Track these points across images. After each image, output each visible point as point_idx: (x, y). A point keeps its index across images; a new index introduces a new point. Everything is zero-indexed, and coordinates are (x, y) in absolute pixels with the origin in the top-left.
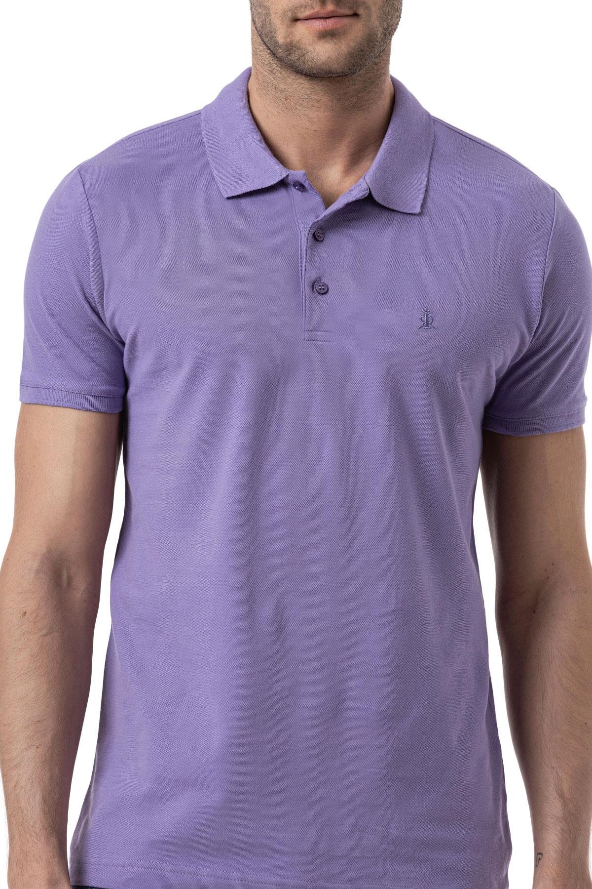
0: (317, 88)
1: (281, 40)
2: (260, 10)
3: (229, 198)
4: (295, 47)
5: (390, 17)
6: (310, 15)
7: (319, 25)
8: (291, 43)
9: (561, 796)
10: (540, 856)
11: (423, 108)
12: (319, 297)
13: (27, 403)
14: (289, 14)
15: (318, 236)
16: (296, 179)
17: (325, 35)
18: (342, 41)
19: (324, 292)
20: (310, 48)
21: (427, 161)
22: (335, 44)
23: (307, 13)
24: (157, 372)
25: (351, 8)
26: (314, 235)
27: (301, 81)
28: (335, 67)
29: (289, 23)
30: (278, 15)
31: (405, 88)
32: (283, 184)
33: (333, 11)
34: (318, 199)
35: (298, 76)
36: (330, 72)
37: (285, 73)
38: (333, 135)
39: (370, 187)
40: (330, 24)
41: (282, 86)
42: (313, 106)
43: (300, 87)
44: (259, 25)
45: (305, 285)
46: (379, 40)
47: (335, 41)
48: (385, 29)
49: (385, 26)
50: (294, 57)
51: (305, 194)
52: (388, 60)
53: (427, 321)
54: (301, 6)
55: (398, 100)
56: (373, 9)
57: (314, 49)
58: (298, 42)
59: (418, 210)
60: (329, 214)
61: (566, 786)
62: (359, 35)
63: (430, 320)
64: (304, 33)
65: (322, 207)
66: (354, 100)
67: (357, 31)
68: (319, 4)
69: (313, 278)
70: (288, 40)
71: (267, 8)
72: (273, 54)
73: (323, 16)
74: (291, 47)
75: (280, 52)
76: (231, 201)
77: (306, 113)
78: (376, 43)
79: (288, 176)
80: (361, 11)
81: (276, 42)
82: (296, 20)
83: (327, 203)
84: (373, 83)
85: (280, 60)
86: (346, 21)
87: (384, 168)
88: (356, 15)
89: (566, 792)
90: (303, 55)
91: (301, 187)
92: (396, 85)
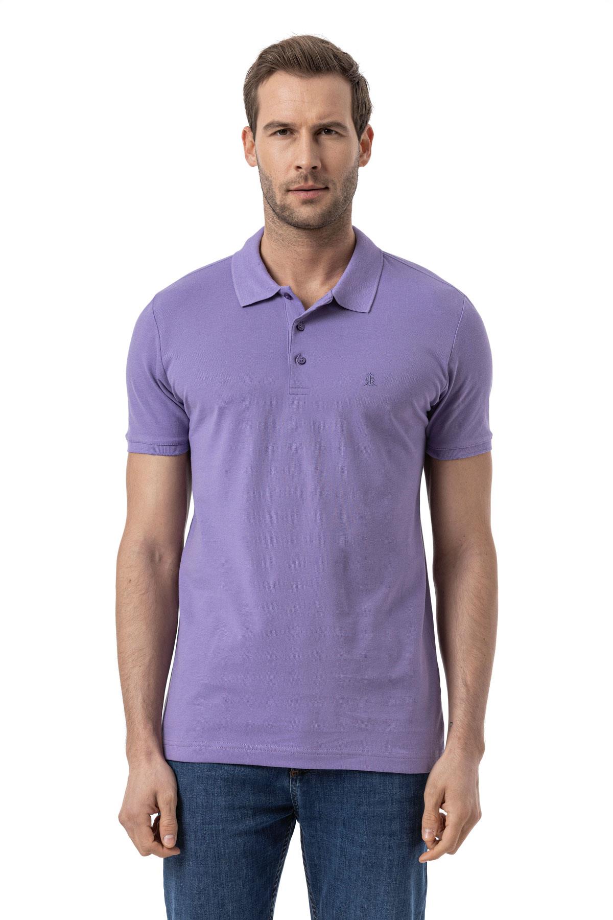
0: (302, 234)
1: (278, 203)
2: (266, 182)
3: (244, 307)
4: (287, 208)
5: (348, 189)
6: (297, 188)
7: (303, 195)
8: (284, 205)
9: (466, 685)
10: (451, 724)
11: (376, 246)
12: (299, 366)
13: (131, 452)
14: (284, 186)
15: (299, 327)
16: (285, 291)
17: (306, 202)
18: (318, 206)
19: (303, 363)
20: (297, 210)
21: (377, 280)
22: (313, 207)
23: (296, 186)
24: (201, 420)
25: (324, 184)
26: (297, 327)
27: (291, 229)
28: (312, 222)
29: (284, 192)
30: (277, 187)
31: (363, 234)
32: (278, 295)
33: (312, 186)
34: (300, 304)
35: (289, 226)
36: (308, 225)
37: (281, 224)
38: (313, 262)
39: (335, 296)
40: (310, 195)
41: (280, 232)
42: (300, 245)
43: (291, 232)
44: (265, 191)
45: (290, 359)
46: (341, 204)
47: (313, 206)
48: (345, 197)
49: (346, 195)
50: (286, 214)
51: (292, 301)
52: (351, 215)
53: (371, 381)
54: (292, 182)
55: (358, 241)
56: (338, 184)
57: (299, 210)
58: (289, 205)
59: (367, 311)
60: (308, 313)
61: (469, 679)
62: (328, 202)
63: (372, 380)
64: (293, 199)
65: (303, 309)
66: (326, 241)
67: (327, 199)
68: (303, 181)
69: (296, 354)
70: (283, 203)
71: (270, 181)
72: (274, 211)
73: (306, 188)
74: (284, 208)
75: (278, 210)
76: (245, 308)
77: (295, 249)
78: (339, 206)
79: (280, 290)
80: (330, 186)
81: (276, 203)
82: (288, 191)
83: (306, 306)
84: (340, 229)
85: (277, 214)
86: (320, 193)
87: (346, 283)
88: (327, 188)
89: (469, 683)
90: (292, 214)
91: (290, 297)
92: (357, 233)
